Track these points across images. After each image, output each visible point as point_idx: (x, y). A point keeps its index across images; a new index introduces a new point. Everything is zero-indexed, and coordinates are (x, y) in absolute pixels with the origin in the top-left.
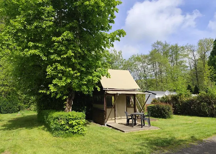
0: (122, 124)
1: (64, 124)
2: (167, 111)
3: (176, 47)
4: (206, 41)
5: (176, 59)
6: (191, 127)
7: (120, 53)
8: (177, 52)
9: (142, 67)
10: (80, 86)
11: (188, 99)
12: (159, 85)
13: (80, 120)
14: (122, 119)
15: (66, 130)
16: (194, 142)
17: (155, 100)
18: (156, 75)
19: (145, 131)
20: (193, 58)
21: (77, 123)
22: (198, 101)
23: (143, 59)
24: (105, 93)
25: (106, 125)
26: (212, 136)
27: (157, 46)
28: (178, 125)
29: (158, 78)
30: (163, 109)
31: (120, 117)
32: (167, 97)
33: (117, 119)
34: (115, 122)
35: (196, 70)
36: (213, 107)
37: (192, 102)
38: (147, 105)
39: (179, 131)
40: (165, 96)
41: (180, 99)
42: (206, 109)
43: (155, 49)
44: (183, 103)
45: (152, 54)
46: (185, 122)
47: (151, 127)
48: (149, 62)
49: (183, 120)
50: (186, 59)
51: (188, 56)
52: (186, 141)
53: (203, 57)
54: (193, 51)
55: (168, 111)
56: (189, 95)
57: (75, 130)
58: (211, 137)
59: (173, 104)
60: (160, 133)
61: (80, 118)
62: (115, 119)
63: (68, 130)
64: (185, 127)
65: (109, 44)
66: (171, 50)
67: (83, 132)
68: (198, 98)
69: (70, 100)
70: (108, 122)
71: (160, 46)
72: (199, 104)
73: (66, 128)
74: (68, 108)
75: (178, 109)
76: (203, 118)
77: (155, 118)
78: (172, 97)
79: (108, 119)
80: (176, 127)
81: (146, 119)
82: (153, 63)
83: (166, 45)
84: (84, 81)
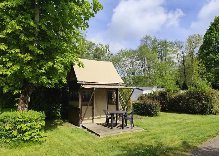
0: (101, 124)
1: (10, 130)
2: (154, 108)
3: (166, 42)
4: (194, 37)
5: (165, 55)
6: (180, 127)
7: (107, 47)
8: (166, 48)
9: (130, 62)
10: (38, 76)
11: (177, 95)
12: (147, 81)
13: (35, 123)
14: (102, 119)
15: (12, 138)
16: (187, 150)
17: (142, 96)
18: (144, 70)
19: (126, 134)
20: (182, 55)
21: (30, 127)
22: (187, 97)
23: (131, 55)
24: (81, 88)
25: (81, 126)
26: (208, 141)
27: (146, 40)
28: (165, 124)
29: (146, 75)
30: (149, 106)
31: (99, 116)
32: (154, 93)
33: (95, 118)
34: (93, 122)
35: (184, 66)
36: (203, 103)
37: (181, 98)
38: (133, 102)
39: (167, 132)
40: (152, 92)
41: (169, 95)
42: (196, 105)
43: (144, 44)
44: (171, 99)
45: (141, 49)
46: (174, 121)
47: (135, 128)
48: (137, 58)
49: (171, 118)
50: (175, 55)
51: (177, 52)
52: (176, 149)
53: (191, 54)
54: (182, 47)
55: (156, 108)
56: (177, 91)
57: (26, 137)
58: (206, 142)
59: (161, 100)
60: (143, 137)
61: (36, 120)
62: (93, 118)
63: (15, 137)
64: (174, 127)
65: (83, 24)
66: (160, 45)
67: (40, 139)
68: (187, 94)
69: (25, 95)
70: (83, 122)
71: (148, 41)
72: (188, 100)
73: (13, 135)
74: (21, 106)
75: (165, 106)
76: (192, 115)
77: (141, 116)
78: (159, 93)
79: (83, 118)
80: (163, 128)
81: (129, 118)
82: (142, 59)
83: (155, 41)
84: (43, 69)
